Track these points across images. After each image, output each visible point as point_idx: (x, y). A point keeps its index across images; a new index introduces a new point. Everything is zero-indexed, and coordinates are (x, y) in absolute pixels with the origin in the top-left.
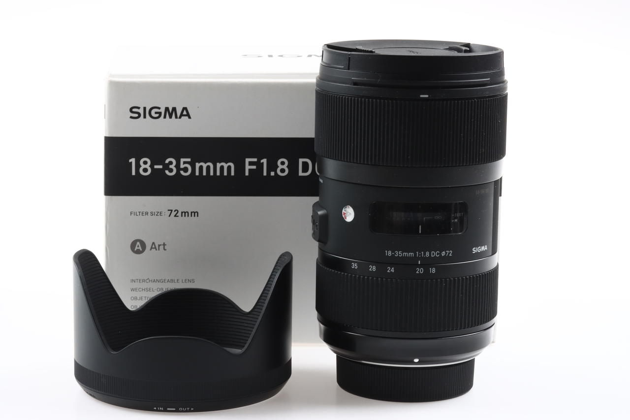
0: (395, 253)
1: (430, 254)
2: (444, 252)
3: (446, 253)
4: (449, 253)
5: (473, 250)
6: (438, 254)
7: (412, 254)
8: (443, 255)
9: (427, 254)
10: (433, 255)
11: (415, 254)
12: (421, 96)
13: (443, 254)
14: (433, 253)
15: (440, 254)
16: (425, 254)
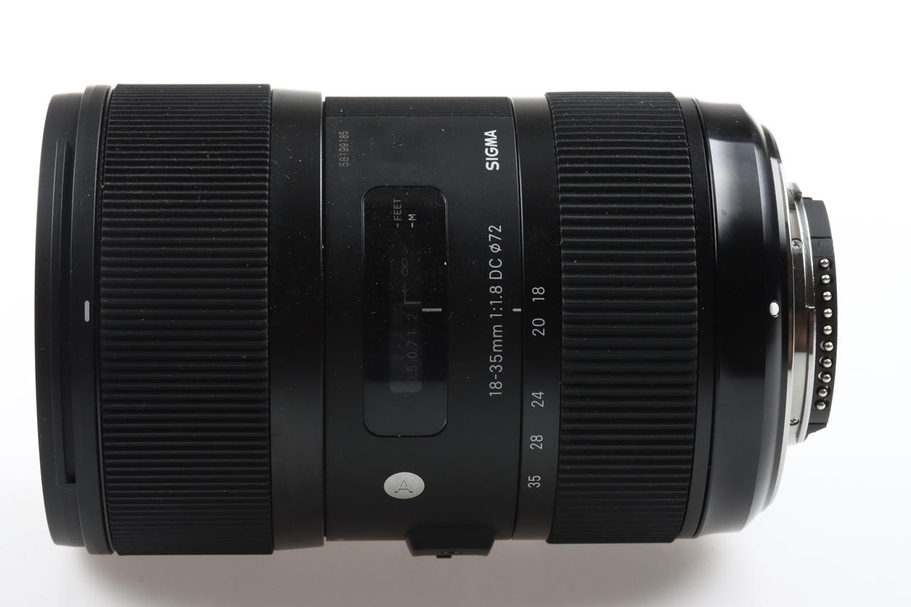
0: (496, 371)
1: (496, 283)
2: (492, 247)
3: (494, 241)
4: (495, 233)
5: (492, 168)
6: (495, 263)
7: (496, 330)
8: (499, 249)
9: (495, 290)
10: (498, 275)
11: (496, 321)
12: (87, 318)
13: (495, 248)
14: (494, 275)
15: (496, 256)
16: (496, 297)
